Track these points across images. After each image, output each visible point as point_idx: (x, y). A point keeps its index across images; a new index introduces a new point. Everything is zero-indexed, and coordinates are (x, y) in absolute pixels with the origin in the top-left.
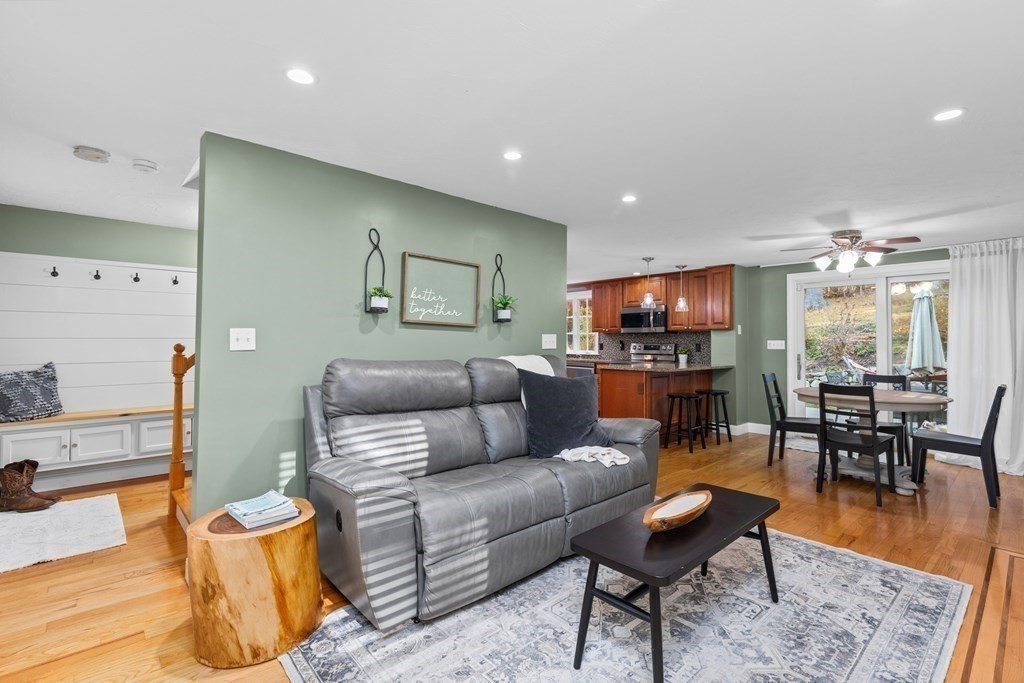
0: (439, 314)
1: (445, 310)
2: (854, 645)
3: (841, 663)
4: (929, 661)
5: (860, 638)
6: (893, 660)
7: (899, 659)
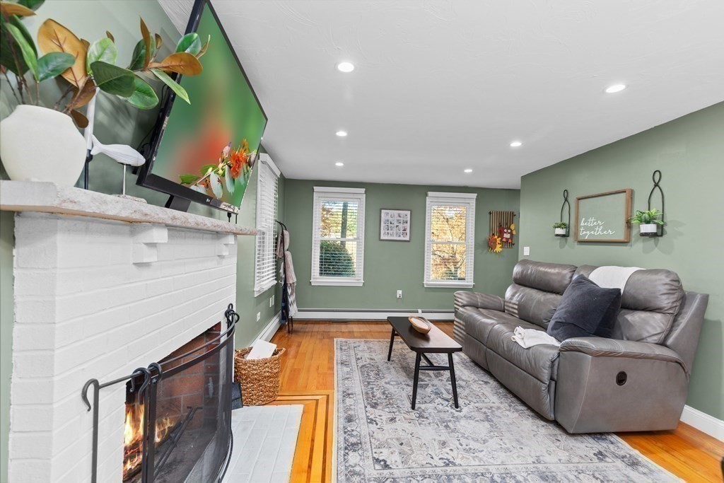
0: (599, 233)
1: (602, 231)
2: (368, 404)
3: (367, 393)
4: (341, 410)
5: (369, 408)
6: (352, 403)
7: (351, 405)
